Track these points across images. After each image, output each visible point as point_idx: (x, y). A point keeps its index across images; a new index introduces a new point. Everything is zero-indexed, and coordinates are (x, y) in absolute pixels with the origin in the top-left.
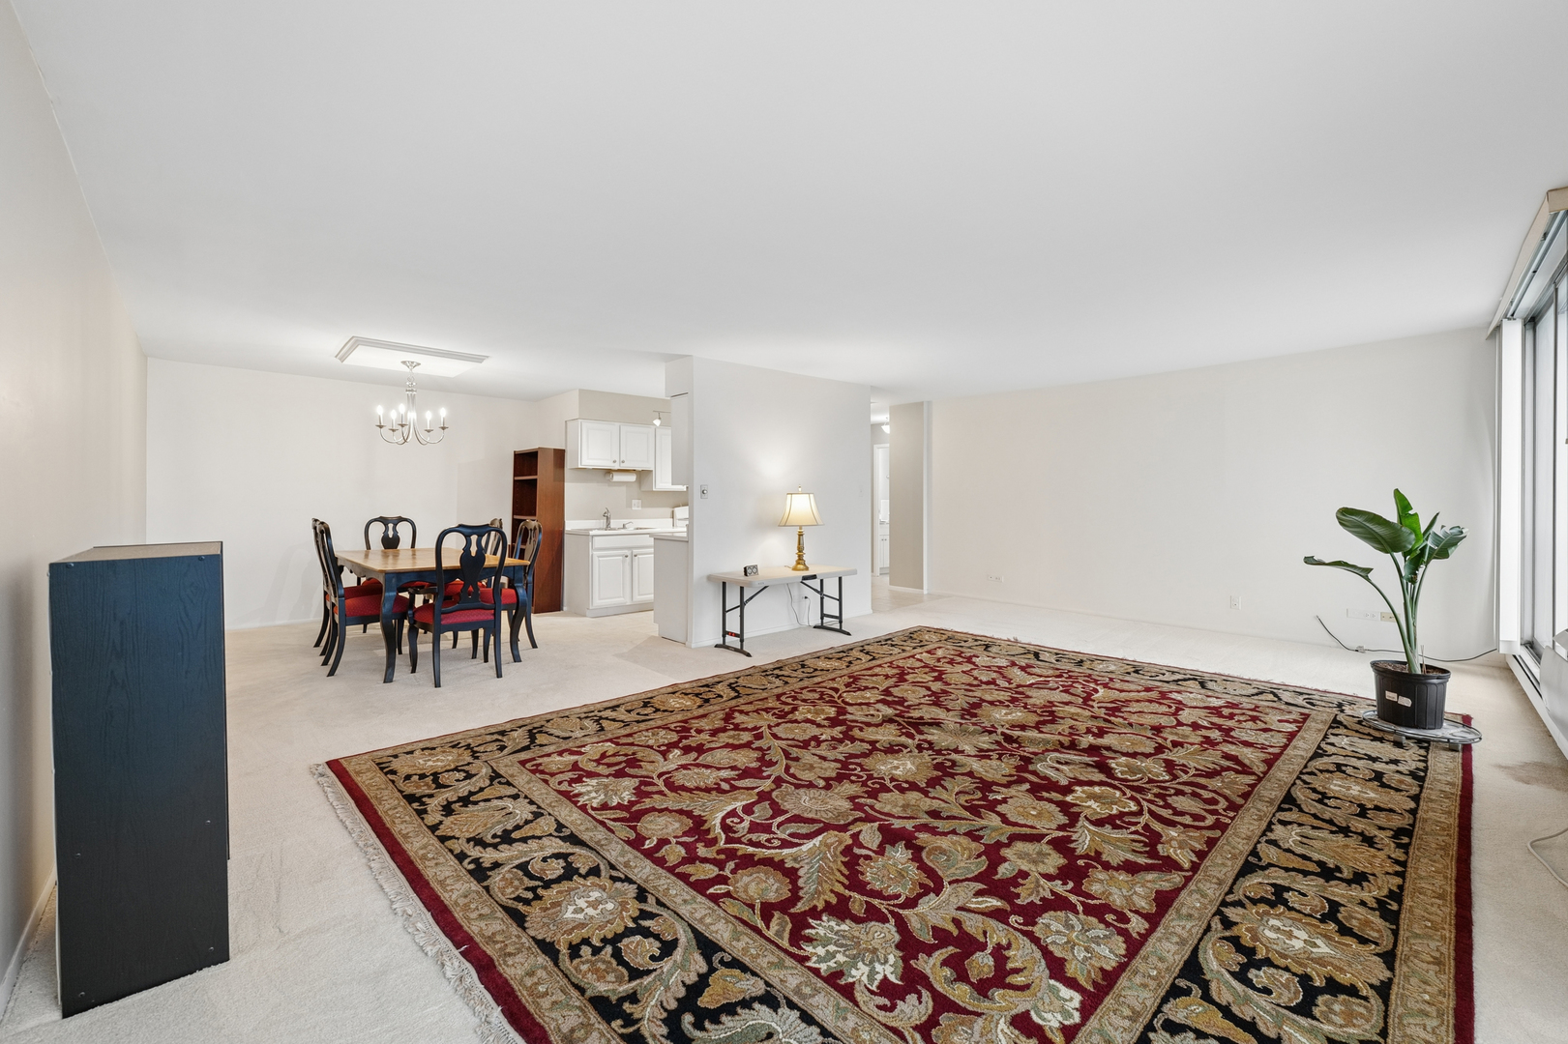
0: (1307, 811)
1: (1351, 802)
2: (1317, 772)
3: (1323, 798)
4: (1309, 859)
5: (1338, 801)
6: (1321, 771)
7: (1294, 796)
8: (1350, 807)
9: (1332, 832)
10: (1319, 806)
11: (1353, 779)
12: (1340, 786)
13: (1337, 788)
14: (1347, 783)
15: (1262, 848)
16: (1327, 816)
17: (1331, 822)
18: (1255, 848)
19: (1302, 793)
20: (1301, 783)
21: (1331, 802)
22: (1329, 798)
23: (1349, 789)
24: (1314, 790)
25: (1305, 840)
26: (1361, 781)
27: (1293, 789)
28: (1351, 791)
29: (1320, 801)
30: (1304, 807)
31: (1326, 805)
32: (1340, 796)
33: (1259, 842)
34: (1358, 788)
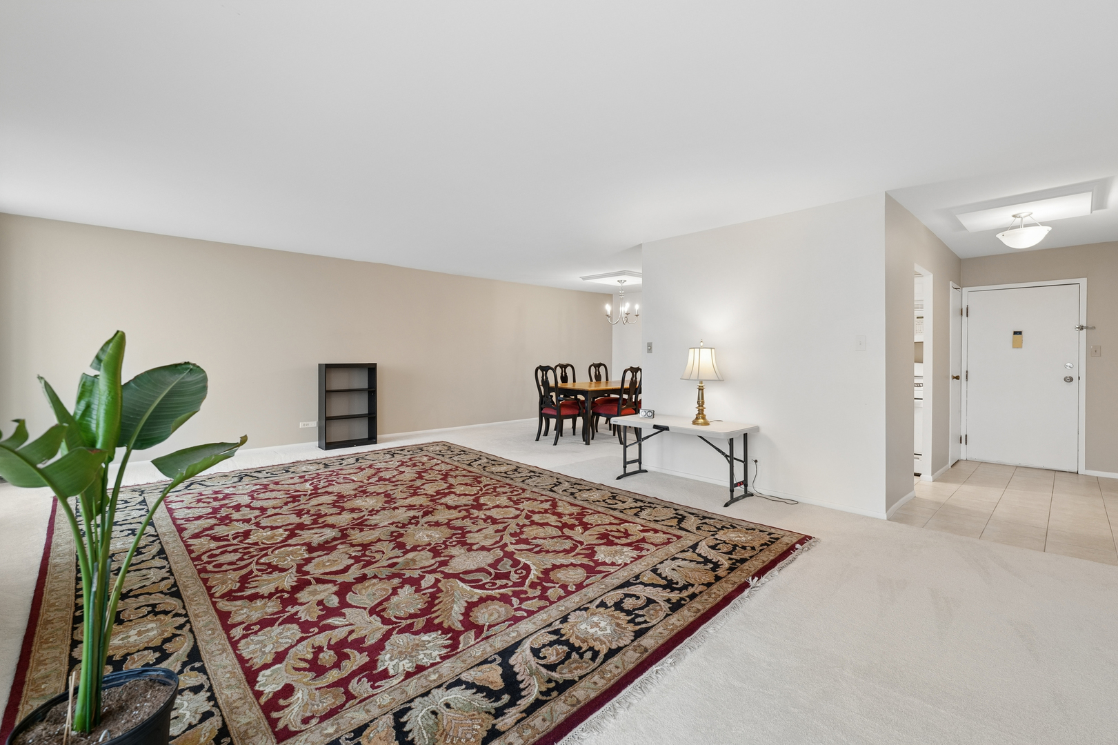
0: (157, 594)
1: (131, 621)
2: (178, 632)
3: (154, 611)
4: (135, 571)
5: (141, 615)
6: (175, 636)
7: (174, 598)
8: (129, 616)
9: (131, 590)
10: (151, 602)
11: (141, 646)
12: (148, 631)
13: (150, 626)
14: (144, 638)
15: (165, 563)
16: (141, 598)
17: (136, 596)
18: (167, 560)
19: (171, 604)
20: (179, 612)
21: (145, 610)
22: (149, 613)
23: (139, 633)
24: (166, 613)
25: (145, 577)
26: (133, 649)
27: (181, 604)
28: (136, 632)
29: (154, 606)
30: (162, 596)
31: (148, 606)
32: (141, 620)
33: (168, 564)
34: (132, 639)
